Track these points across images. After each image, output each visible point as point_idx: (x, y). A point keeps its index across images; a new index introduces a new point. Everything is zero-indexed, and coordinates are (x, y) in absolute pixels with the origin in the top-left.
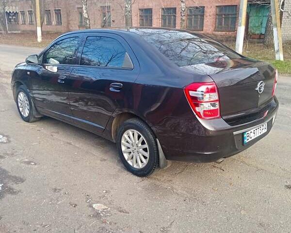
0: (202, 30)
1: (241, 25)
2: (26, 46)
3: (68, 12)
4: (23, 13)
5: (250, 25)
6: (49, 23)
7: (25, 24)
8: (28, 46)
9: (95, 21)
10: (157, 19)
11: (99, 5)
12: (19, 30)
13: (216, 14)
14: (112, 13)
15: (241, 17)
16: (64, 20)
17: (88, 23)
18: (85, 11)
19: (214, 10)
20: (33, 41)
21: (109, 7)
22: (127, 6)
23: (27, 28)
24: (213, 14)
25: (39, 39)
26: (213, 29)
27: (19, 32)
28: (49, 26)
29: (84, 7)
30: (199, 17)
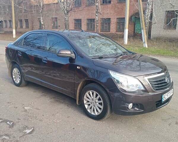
0: (110, 32)
1: (126, 29)
2: (6, 40)
3: (33, 21)
4: (6, 21)
5: (136, 29)
6: (22, 27)
7: (7, 27)
8: (7, 40)
9: (48, 26)
10: (84, 25)
11: (51, 17)
12: (3, 31)
13: (117, 22)
14: (58, 21)
15: (126, 24)
16: (30, 25)
17: (43, 27)
18: (42, 20)
19: (116, 20)
20: (10, 37)
21: (56, 18)
22: (66, 18)
23: (8, 30)
24: (115, 23)
25: (14, 36)
26: (115, 31)
27: (3, 32)
28: (21, 29)
29: (41, 18)
30: (108, 24)
